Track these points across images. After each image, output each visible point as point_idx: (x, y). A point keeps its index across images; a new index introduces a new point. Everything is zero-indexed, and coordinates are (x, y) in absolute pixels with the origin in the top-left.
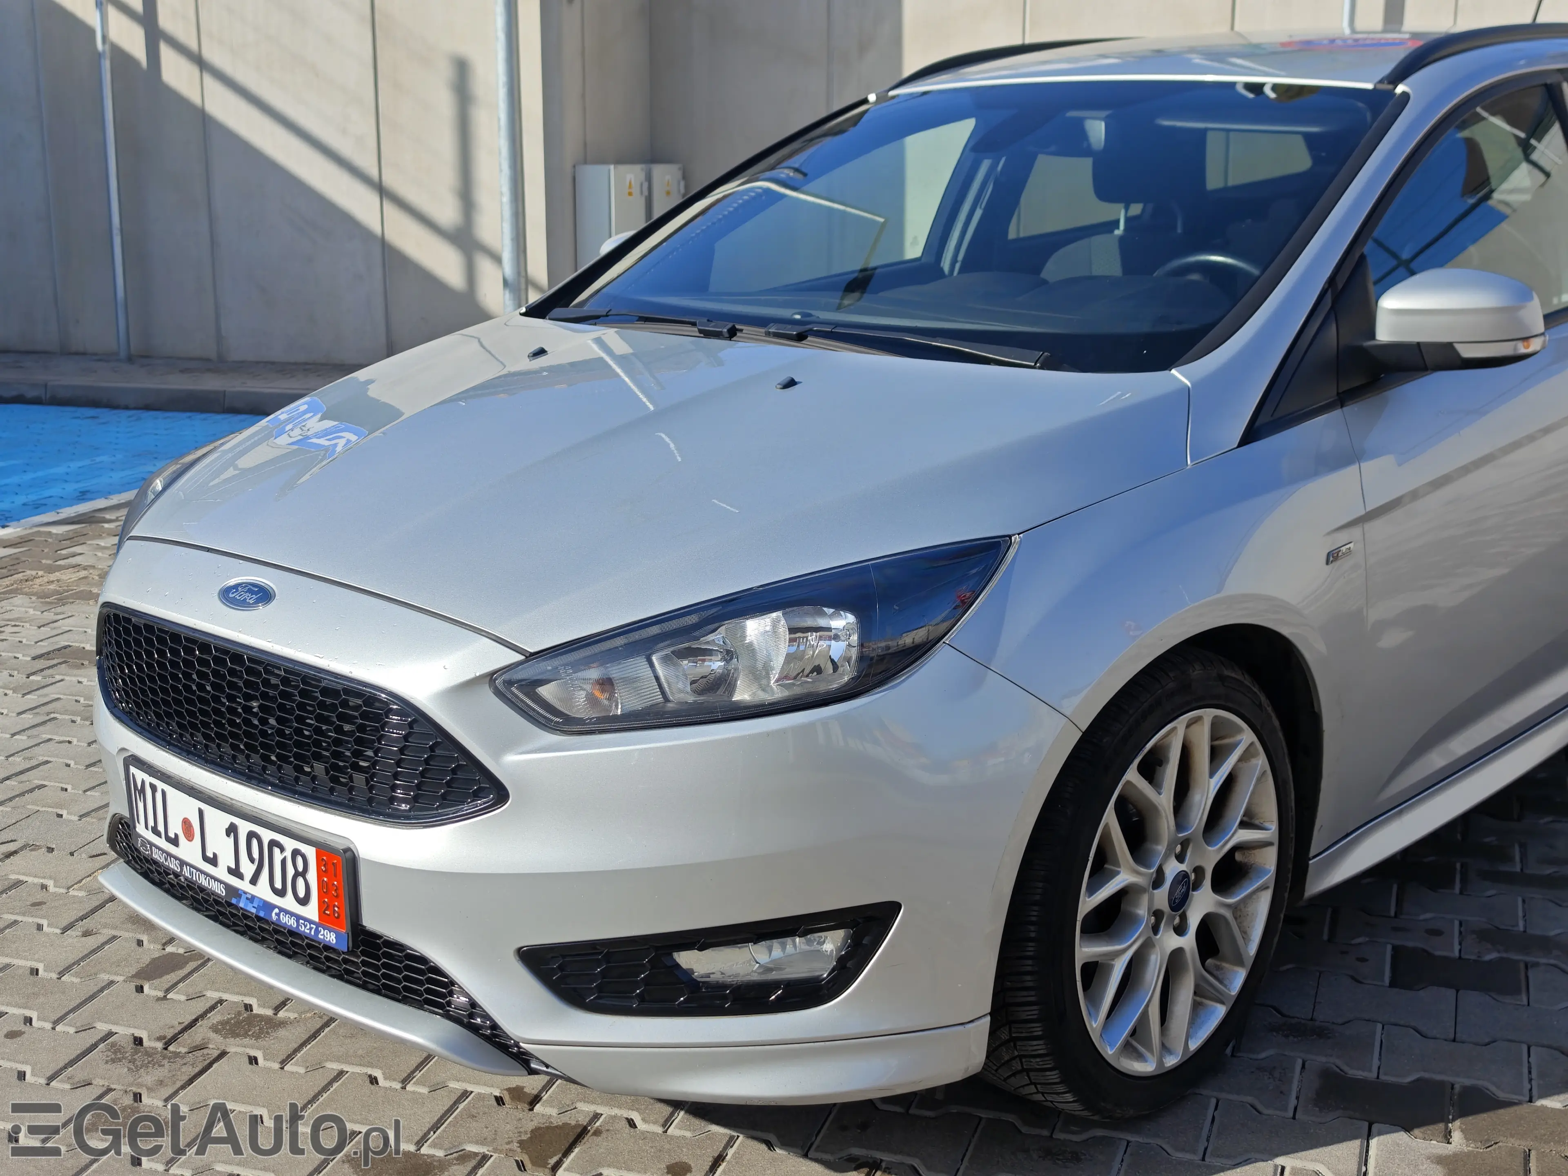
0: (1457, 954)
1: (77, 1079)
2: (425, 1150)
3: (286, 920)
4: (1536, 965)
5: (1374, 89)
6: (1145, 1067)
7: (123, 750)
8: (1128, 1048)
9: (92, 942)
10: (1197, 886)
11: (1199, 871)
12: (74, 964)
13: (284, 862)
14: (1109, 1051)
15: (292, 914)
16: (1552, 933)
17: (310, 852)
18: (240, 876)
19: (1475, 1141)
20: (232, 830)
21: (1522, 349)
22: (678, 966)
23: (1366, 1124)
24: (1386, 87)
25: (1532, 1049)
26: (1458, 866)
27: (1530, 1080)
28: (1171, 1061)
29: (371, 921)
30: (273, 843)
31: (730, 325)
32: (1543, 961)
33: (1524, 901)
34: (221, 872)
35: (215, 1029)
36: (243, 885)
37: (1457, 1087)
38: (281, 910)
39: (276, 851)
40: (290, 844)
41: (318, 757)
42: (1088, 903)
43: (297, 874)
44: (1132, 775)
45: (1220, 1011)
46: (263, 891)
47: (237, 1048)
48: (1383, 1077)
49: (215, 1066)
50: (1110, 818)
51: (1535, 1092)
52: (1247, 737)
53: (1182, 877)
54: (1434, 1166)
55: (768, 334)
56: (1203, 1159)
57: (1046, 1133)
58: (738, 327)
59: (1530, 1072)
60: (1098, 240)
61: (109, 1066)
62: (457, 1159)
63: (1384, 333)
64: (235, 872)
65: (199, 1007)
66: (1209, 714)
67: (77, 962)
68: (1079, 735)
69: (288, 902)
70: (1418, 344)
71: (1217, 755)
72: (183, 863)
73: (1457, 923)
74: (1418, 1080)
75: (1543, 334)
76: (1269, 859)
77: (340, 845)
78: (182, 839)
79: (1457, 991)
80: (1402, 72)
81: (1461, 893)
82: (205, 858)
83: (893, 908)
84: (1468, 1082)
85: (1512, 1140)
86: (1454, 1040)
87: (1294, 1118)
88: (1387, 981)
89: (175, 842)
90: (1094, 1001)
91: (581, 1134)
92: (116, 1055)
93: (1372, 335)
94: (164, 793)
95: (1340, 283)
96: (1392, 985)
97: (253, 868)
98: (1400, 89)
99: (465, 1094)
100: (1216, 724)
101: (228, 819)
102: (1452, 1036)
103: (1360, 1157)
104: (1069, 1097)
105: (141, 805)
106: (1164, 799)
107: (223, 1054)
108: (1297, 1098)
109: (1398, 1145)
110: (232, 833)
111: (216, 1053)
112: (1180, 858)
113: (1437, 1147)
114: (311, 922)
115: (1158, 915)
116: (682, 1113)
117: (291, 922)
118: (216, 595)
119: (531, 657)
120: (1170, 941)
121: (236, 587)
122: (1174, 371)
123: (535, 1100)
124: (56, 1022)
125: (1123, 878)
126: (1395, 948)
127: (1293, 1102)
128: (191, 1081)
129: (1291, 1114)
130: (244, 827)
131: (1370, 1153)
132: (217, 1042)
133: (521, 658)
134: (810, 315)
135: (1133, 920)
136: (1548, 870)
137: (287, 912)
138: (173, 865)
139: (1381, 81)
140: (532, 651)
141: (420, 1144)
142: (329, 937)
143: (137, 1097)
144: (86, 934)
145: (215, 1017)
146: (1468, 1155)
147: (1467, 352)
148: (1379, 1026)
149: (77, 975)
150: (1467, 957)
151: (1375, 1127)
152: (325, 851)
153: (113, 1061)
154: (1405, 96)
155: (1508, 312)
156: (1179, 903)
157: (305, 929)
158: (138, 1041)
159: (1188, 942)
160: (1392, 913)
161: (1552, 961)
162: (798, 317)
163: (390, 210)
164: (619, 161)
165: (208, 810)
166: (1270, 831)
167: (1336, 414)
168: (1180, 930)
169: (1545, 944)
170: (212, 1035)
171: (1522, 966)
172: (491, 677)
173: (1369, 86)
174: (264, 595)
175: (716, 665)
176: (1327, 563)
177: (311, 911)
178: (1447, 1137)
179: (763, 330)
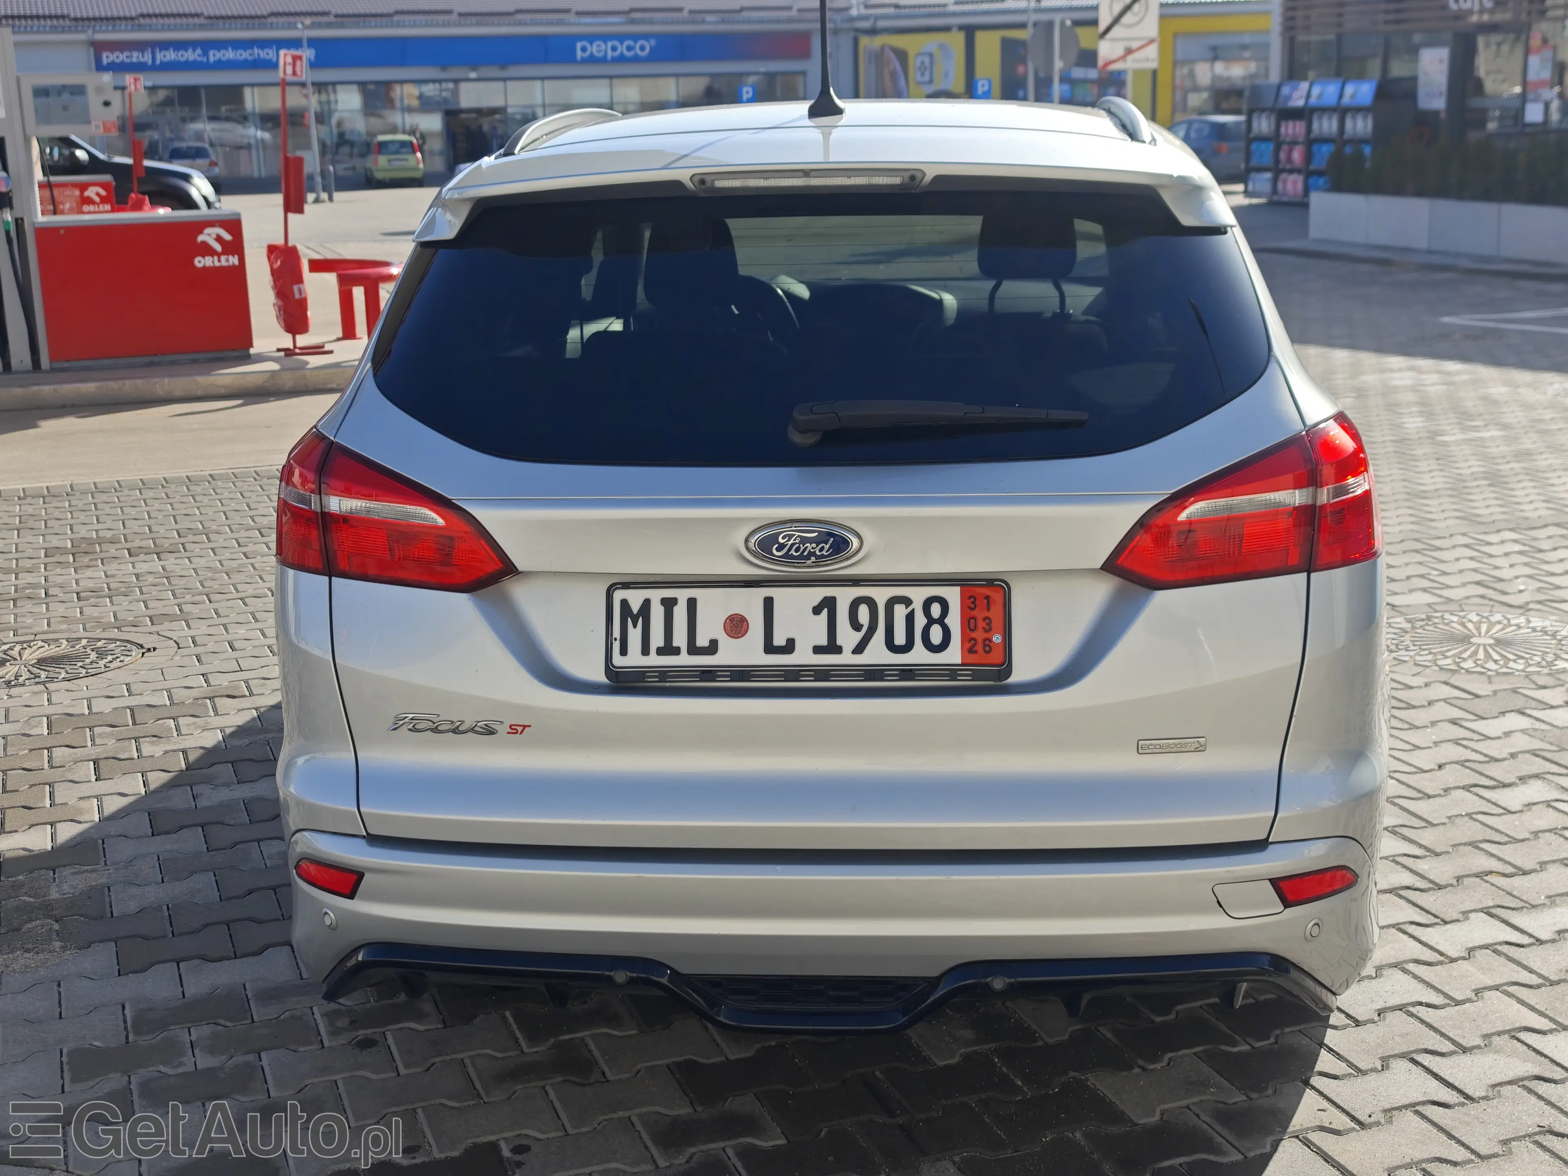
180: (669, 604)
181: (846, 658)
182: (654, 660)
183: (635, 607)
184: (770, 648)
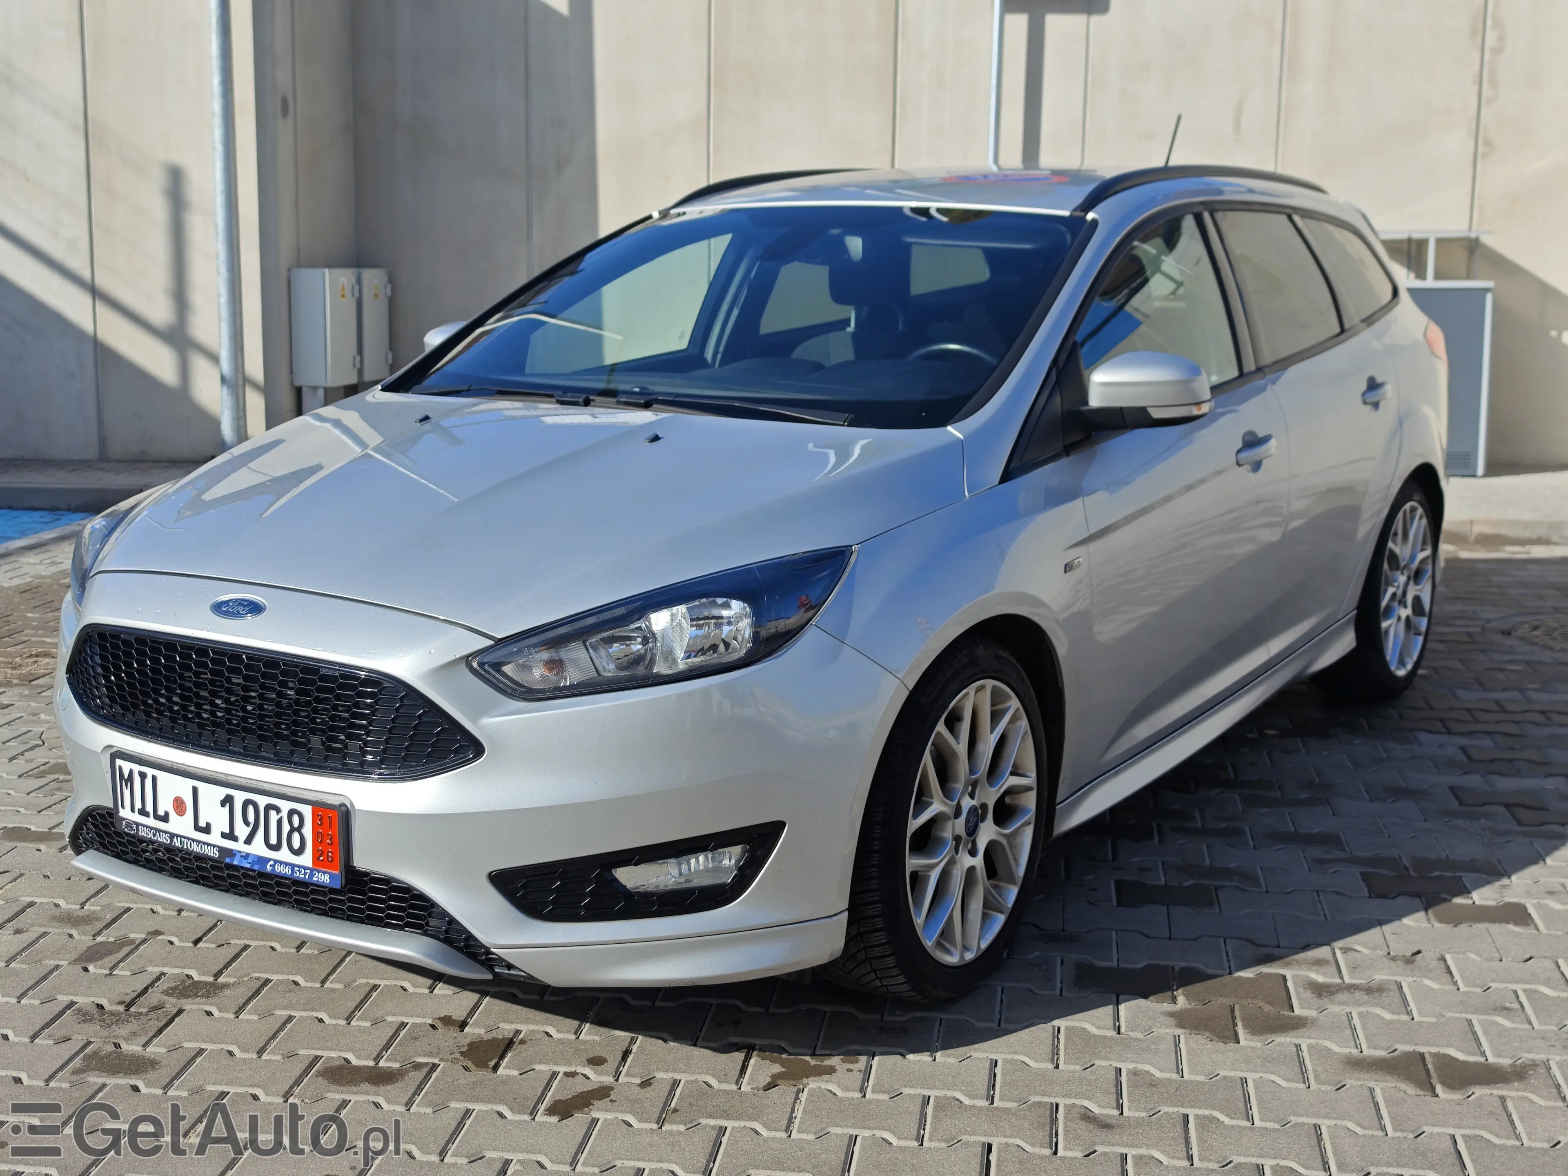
0: (1163, 883)
1: (57, 1037)
2: (382, 1064)
3: (279, 869)
4: (1222, 887)
5: (1071, 216)
6: (952, 959)
7: (110, 747)
8: (939, 945)
9: (26, 938)
10: (983, 818)
11: (984, 806)
12: (17, 954)
13: (279, 822)
14: (929, 943)
15: (286, 864)
16: (1232, 866)
17: (307, 811)
18: (235, 839)
19: (1194, 1001)
20: (228, 801)
21: (1195, 412)
22: (616, 880)
23: (1114, 997)
24: (1079, 214)
25: (1228, 941)
26: (1155, 825)
27: (1229, 961)
28: (969, 956)
29: (360, 862)
30: (269, 807)
31: (585, 396)
32: (1226, 884)
33: (1207, 847)
34: (215, 838)
35: (166, 993)
36: (239, 846)
37: (1177, 969)
38: (276, 861)
39: (273, 813)
40: (286, 806)
41: (313, 731)
42: (914, 824)
43: (292, 830)
44: (941, 727)
45: (1001, 919)
46: (258, 848)
47: (188, 1005)
48: (1121, 965)
49: (177, 1020)
50: (927, 759)
51: (1233, 968)
52: (1014, 704)
53: (973, 810)
54: (1168, 1018)
55: (619, 403)
56: (999, 1026)
57: (878, 1017)
58: (591, 398)
59: (1227, 956)
60: (833, 336)
61: (82, 1025)
62: (412, 1067)
63: (1095, 401)
64: (230, 836)
65: (146, 980)
66: (990, 683)
67: (20, 953)
68: (907, 693)
69: (284, 854)
70: (1121, 410)
71: (996, 717)
72: (172, 836)
73: (1160, 863)
74: (1148, 966)
75: (1209, 400)
76: (1030, 801)
77: (335, 801)
78: (173, 815)
79: (1168, 907)
80: (1090, 203)
81: (1160, 842)
82: (197, 828)
83: (779, 826)
84: (1183, 964)
85: (1221, 999)
86: (1170, 938)
87: (1061, 995)
88: (1115, 903)
89: (165, 818)
90: (918, 904)
91: (509, 1044)
92: (85, 1016)
93: (1086, 403)
94: (154, 778)
95: (1061, 363)
96: (1118, 905)
97: (247, 830)
98: (1090, 216)
99: (403, 1025)
100: (995, 692)
101: (224, 792)
102: (1168, 936)
103: (1114, 1016)
104: (901, 979)
105: (127, 793)
106: (961, 747)
107: (180, 1012)
108: (1062, 982)
109: (1140, 1007)
110: (228, 804)
111: (175, 1011)
112: (972, 796)
113: (1167, 1007)
114: (305, 868)
115: (957, 839)
116: (588, 1025)
117: (287, 871)
118: (209, 609)
119: (498, 642)
120: (967, 861)
121: (227, 602)
122: (949, 428)
123: (463, 1025)
124: (20, 997)
125: (937, 807)
126: (1118, 883)
127: (1059, 985)
128: (160, 1031)
129: (1058, 992)
130: (240, 797)
131: (1120, 1014)
132: (172, 1004)
133: (491, 643)
134: (646, 388)
135: (942, 842)
136: (1223, 825)
137: (281, 863)
138: (163, 839)
139: (1075, 210)
140: (500, 637)
141: (378, 1059)
142: (324, 878)
143: (117, 1046)
144: (18, 932)
145: (163, 985)
146: (1190, 1010)
147: (1156, 414)
148: (1114, 933)
149: (23, 962)
150: (1171, 884)
151: (1121, 997)
152: (319, 807)
153: (85, 1021)
154: (1095, 222)
155: (1185, 383)
156: (972, 830)
157: (300, 875)
158: (100, 1007)
159: (978, 861)
160: (1110, 858)
161: (1235, 884)
162: (637, 390)
163: (102, 310)
164: (330, 266)
165: (202, 786)
166: (1030, 780)
167: (1063, 462)
168: (973, 853)
169: (1228, 873)
170: (166, 998)
171: (1213, 888)
172: (467, 659)
173: (1066, 213)
174: (255, 608)
175: (637, 647)
176: (1065, 572)
177: (306, 859)
178: (1174, 1000)
179: (614, 400)
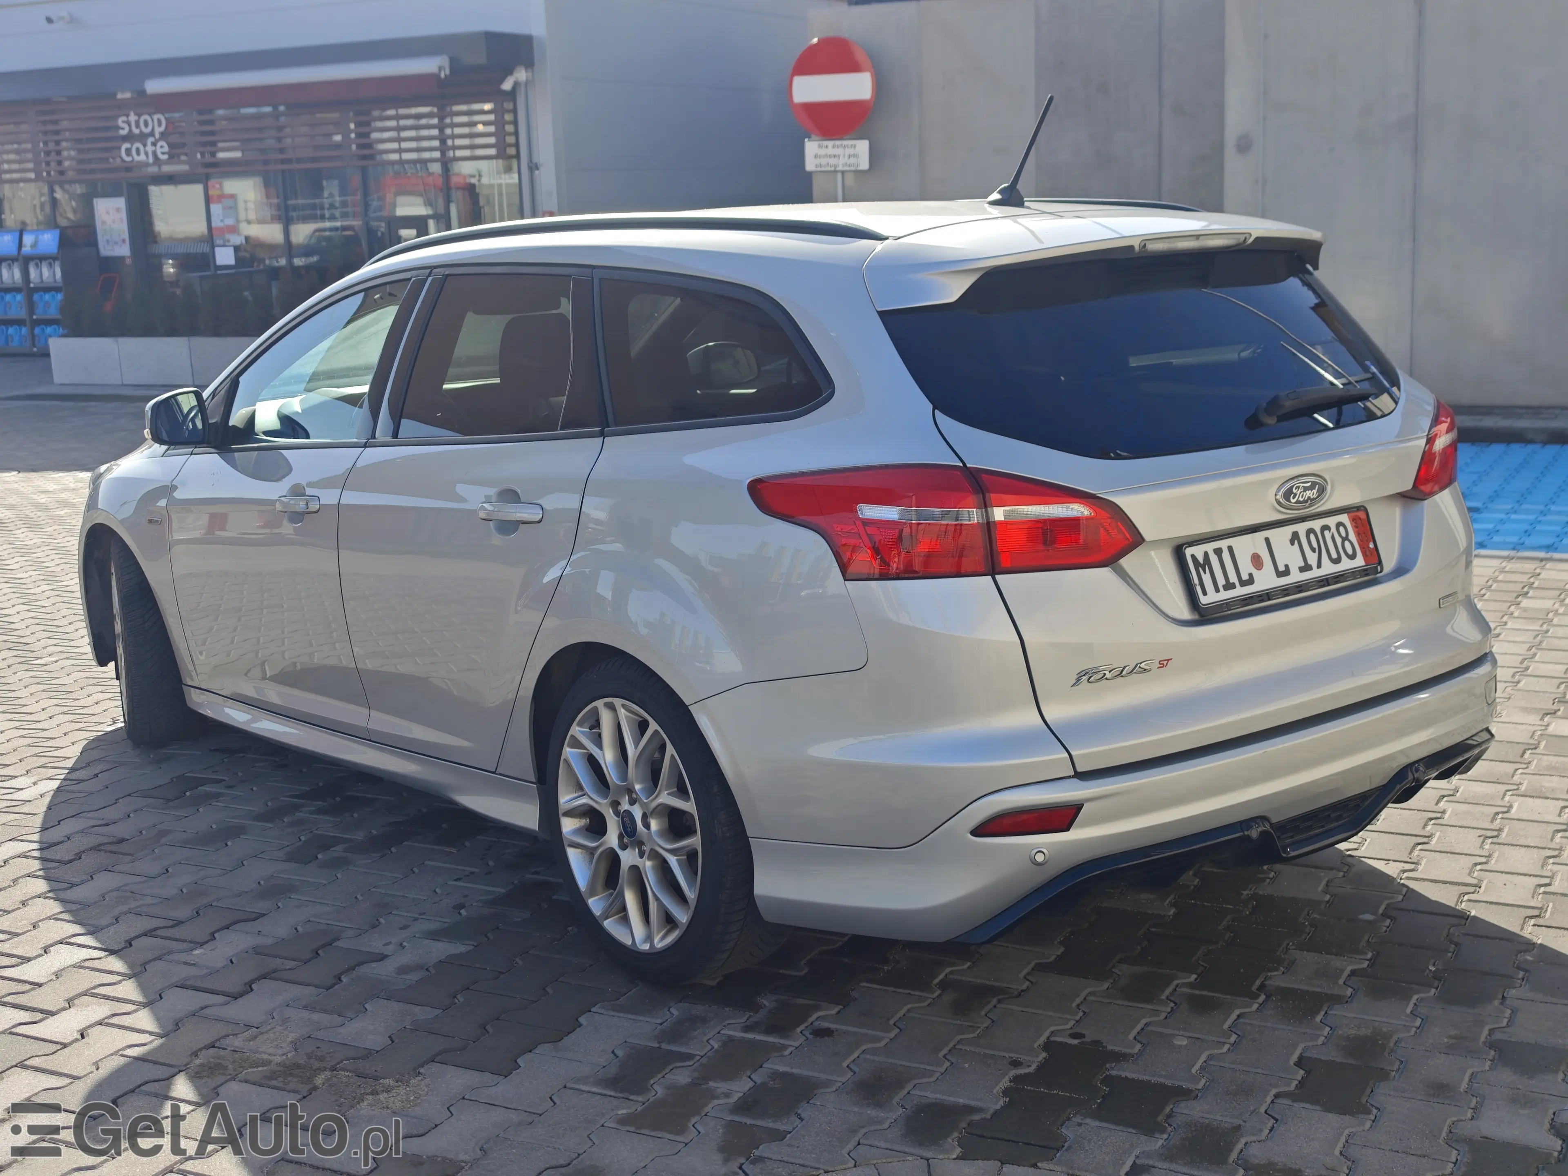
180: (1218, 552)
181: (1315, 573)
182: (1224, 595)
183: (1201, 560)
184: (1280, 574)
